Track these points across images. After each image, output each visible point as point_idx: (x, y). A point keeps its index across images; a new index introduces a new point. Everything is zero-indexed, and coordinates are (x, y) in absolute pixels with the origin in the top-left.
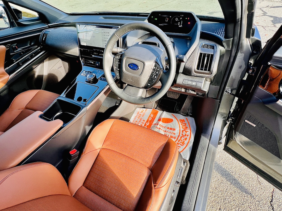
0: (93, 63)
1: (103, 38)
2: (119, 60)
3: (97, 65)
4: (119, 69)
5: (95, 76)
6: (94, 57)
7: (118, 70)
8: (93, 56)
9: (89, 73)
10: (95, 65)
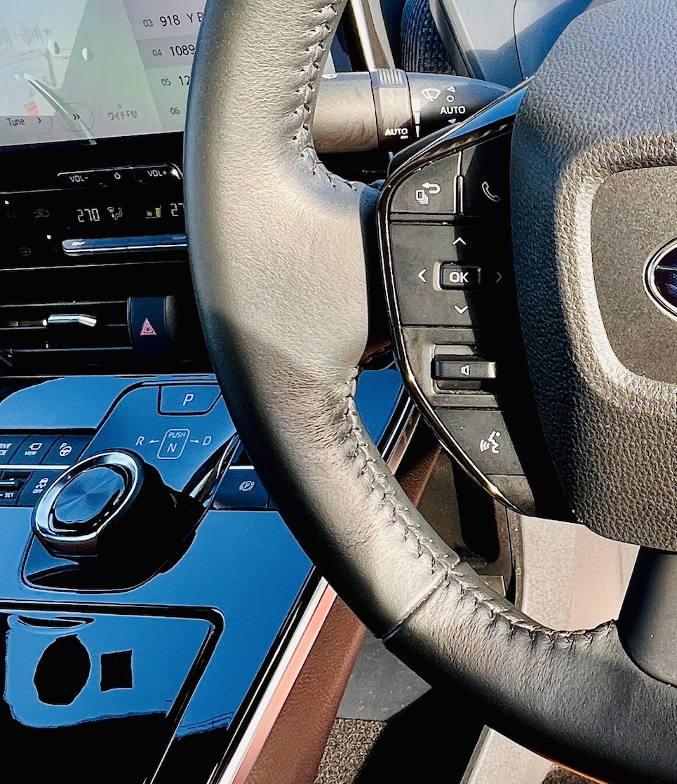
0: (90, 321)
1: (147, 23)
2: (459, 223)
3: (147, 329)
4: (491, 371)
5: (149, 473)
6: (84, 258)
7: (486, 385)
8: (72, 246)
9: (65, 450)
10: (121, 336)
